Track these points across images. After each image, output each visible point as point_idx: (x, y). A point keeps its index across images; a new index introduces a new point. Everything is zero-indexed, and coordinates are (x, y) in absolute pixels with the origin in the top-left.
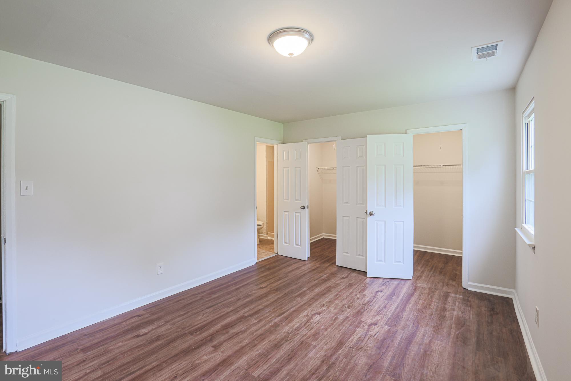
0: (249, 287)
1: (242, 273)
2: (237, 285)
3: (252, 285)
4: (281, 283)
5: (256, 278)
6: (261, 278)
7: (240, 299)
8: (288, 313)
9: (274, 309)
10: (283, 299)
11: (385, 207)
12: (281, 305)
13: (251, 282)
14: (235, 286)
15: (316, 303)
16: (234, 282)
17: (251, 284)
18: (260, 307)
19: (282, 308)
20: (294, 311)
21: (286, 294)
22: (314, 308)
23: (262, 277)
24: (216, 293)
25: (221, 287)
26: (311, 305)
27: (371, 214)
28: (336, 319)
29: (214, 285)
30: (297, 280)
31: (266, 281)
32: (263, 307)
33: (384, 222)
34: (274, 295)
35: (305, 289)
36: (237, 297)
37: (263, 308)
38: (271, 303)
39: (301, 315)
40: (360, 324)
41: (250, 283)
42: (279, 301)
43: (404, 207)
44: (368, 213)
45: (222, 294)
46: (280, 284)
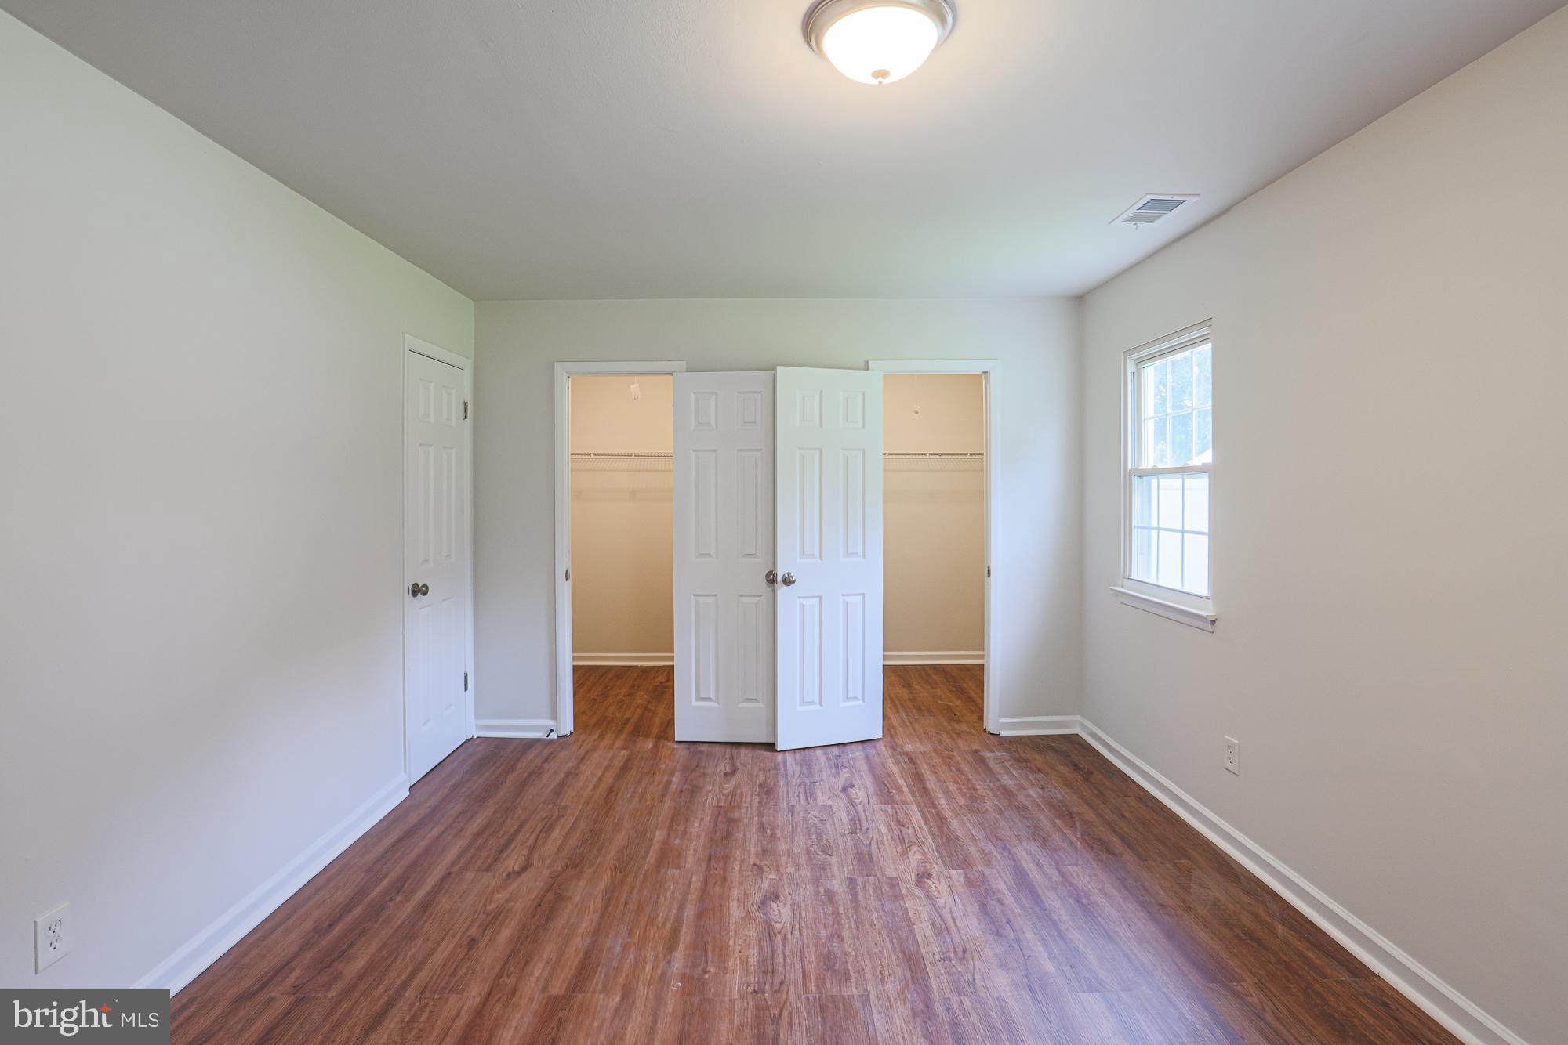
0: (465, 886)
1: (388, 841)
2: (414, 891)
3: (469, 875)
4: (566, 838)
5: (461, 843)
6: (480, 841)
7: (472, 943)
8: (687, 928)
9: (631, 932)
10: (626, 888)
11: (821, 559)
12: (639, 910)
13: (453, 864)
14: (407, 898)
15: (733, 868)
16: (386, 881)
17: (462, 870)
18: (579, 943)
19: (651, 921)
20: (700, 915)
21: (622, 868)
22: (741, 884)
23: (479, 834)
24: (353, 951)
25: (349, 918)
26: (725, 879)
27: (788, 581)
28: (830, 896)
29: (308, 925)
30: (607, 813)
31: (507, 845)
32: (588, 941)
33: (818, 600)
34: (582, 883)
35: (659, 836)
36: (454, 936)
37: (594, 943)
38: (602, 917)
39: (733, 920)
40: (897, 888)
41: (455, 869)
42: (623, 900)
43: (864, 557)
44: (779, 578)
45: (380, 949)
46: (564, 842)
